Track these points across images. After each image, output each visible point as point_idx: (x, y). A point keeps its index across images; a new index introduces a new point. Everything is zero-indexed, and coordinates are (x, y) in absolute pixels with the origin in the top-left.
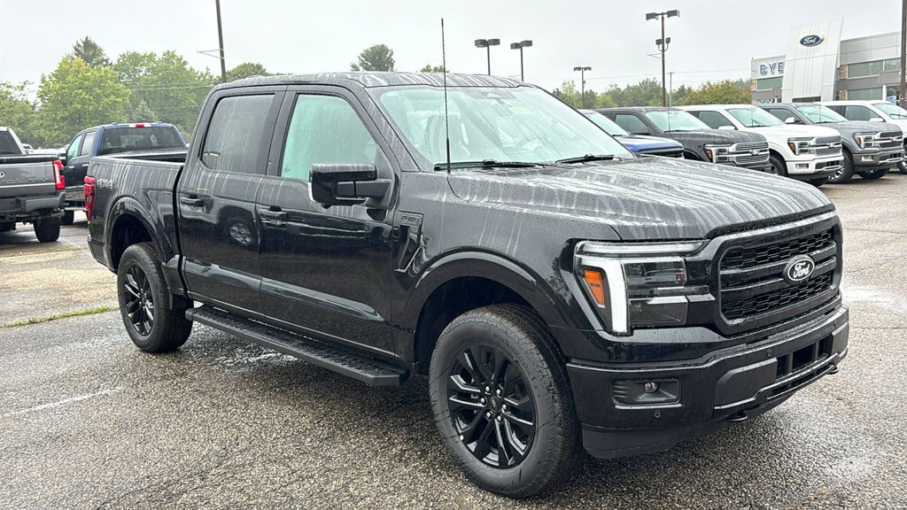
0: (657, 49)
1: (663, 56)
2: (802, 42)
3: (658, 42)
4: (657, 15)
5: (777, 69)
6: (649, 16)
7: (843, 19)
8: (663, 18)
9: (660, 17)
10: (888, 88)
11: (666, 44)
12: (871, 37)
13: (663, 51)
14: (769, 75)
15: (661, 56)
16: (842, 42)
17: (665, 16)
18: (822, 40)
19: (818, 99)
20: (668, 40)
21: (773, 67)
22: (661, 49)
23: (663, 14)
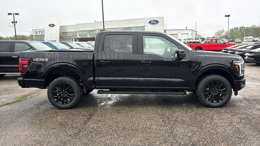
0: (13, 25)
1: (15, 27)
2: (49, 25)
3: (13, 22)
4: (12, 14)
5: (40, 33)
6: (9, 14)
7: (60, 20)
8: (14, 15)
9: (13, 15)
10: (74, 39)
11: (15, 23)
12: (68, 26)
13: (15, 25)
14: (38, 34)
15: (14, 27)
16: (60, 26)
17: (15, 15)
18: (55, 26)
19: (56, 41)
20: (16, 22)
21: (39, 32)
22: (14, 24)
23: (14, 14)
